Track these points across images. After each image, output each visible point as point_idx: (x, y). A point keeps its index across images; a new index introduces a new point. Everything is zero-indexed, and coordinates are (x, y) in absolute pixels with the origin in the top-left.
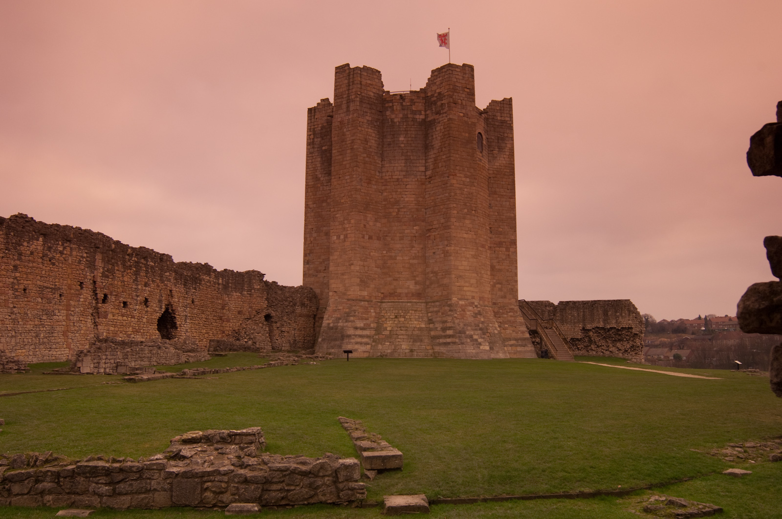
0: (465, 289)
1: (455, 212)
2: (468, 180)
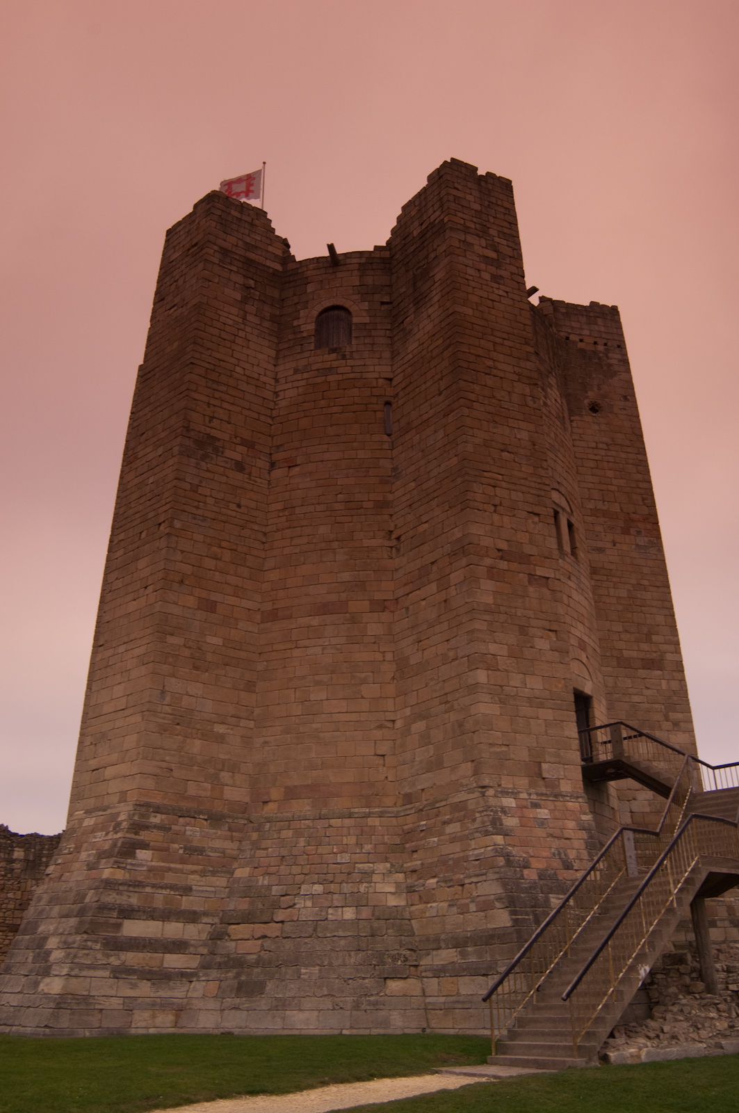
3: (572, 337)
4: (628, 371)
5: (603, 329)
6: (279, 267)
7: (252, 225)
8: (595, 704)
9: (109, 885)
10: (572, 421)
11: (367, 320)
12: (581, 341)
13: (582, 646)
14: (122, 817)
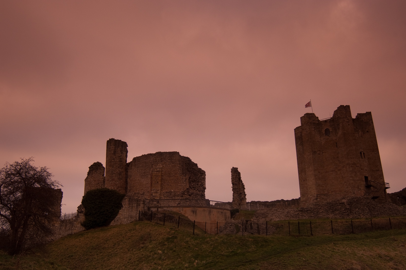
0: (312, 191)
1: (307, 166)
2: (309, 154)
3: (363, 120)
4: (373, 124)
5: (368, 117)
6: (318, 122)
7: (313, 117)
8: (368, 177)
9: (316, 202)
10: (364, 135)
11: (332, 131)
12: (365, 120)
13: (366, 170)
14: (315, 196)
